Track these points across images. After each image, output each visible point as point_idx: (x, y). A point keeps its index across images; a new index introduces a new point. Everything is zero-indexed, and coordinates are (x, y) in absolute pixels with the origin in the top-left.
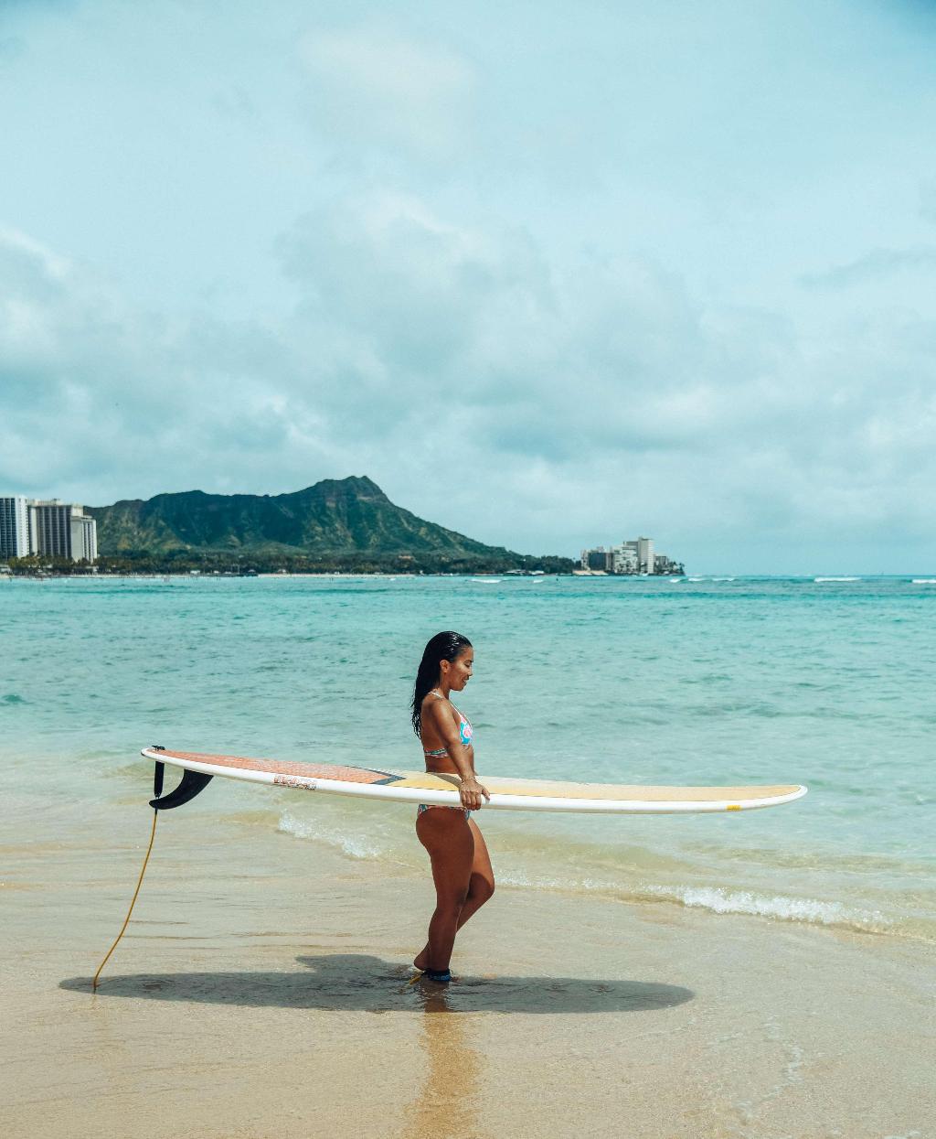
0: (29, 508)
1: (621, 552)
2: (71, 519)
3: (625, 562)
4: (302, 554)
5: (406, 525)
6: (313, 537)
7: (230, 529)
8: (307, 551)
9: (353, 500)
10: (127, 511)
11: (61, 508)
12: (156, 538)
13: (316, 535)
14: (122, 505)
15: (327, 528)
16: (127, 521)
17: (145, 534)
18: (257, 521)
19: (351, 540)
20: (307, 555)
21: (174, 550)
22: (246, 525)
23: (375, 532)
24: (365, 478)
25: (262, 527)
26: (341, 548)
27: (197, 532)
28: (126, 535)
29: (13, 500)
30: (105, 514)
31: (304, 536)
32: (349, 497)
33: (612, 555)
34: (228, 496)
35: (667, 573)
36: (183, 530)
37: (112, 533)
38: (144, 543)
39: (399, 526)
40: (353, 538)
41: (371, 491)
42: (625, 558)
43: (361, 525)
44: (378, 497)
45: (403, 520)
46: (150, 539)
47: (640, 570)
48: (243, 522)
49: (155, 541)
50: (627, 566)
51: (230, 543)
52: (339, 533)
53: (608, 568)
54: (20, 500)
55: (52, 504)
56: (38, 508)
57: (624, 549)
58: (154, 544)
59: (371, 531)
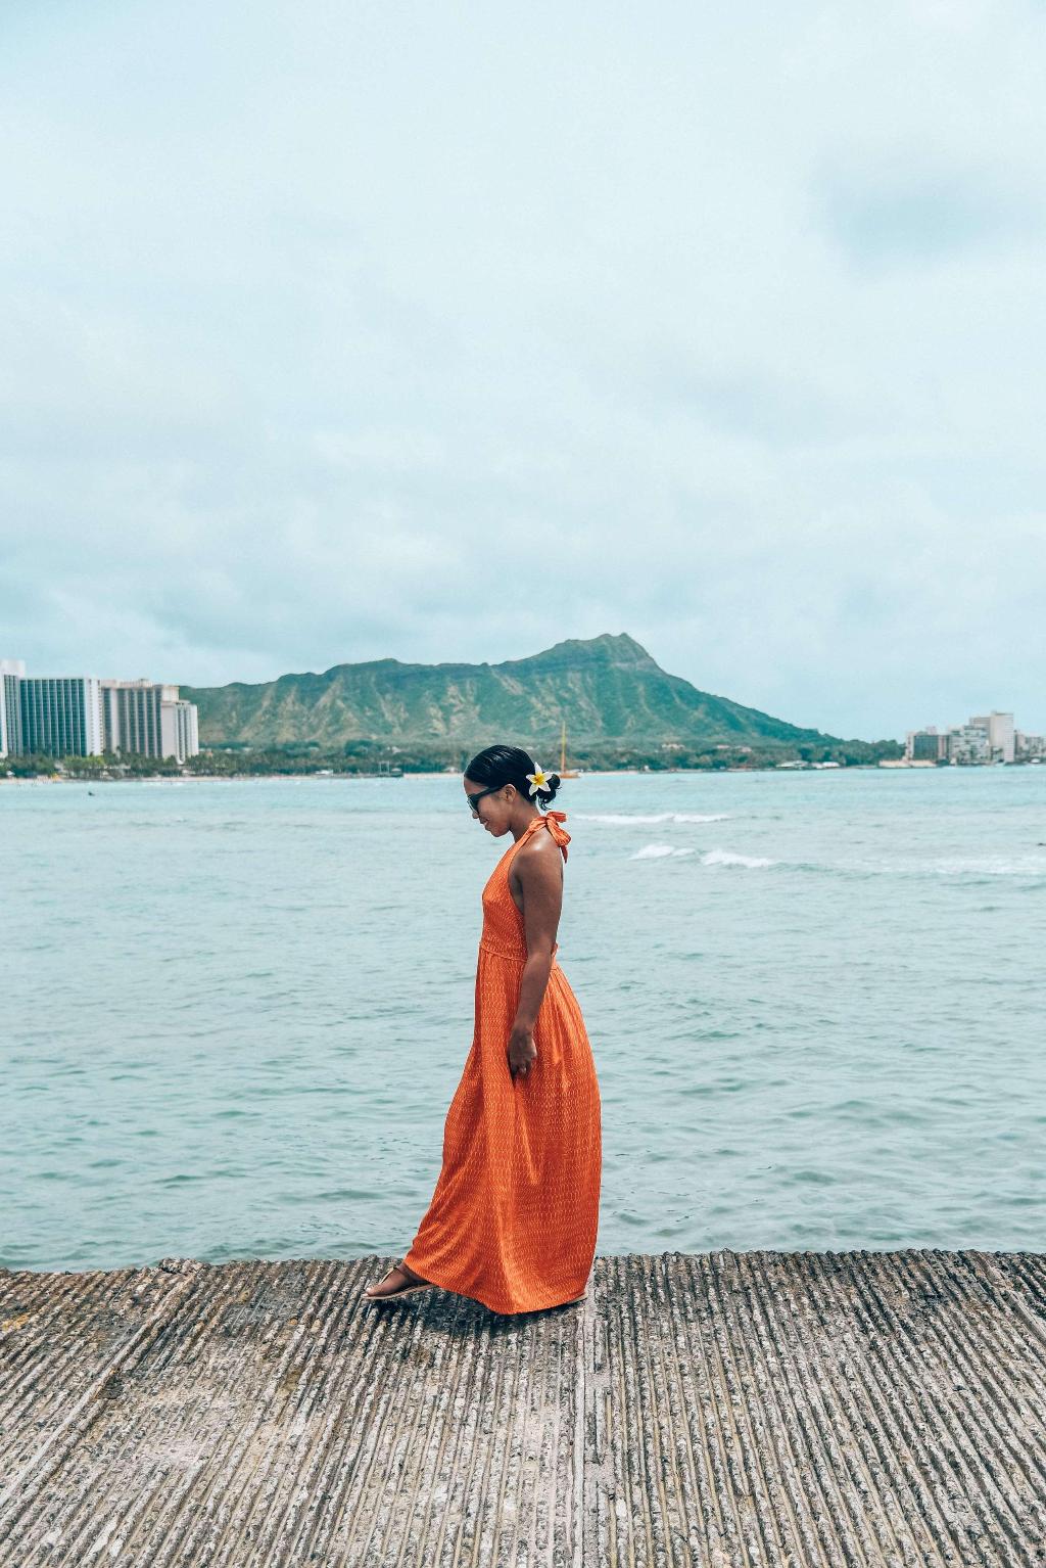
0: (106, 692)
1: (962, 733)
2: (162, 704)
3: (968, 747)
4: (528, 745)
5: (678, 700)
6: (546, 721)
7: (433, 711)
8: (533, 741)
9: (605, 667)
10: (294, 689)
11: (149, 692)
12: (330, 725)
13: (550, 717)
14: (287, 680)
15: (567, 707)
16: (293, 703)
17: (317, 720)
18: (472, 699)
19: (600, 723)
20: (534, 746)
21: (352, 741)
22: (454, 706)
23: (633, 712)
24: (624, 635)
25: (478, 708)
26: (583, 734)
27: (387, 715)
28: (292, 721)
29: (81, 681)
30: (263, 693)
31: (533, 719)
32: (601, 663)
33: (948, 738)
34: (431, 666)
35: (1035, 761)
36: (368, 714)
37: (272, 718)
38: (314, 732)
39: (666, 702)
40: (603, 720)
41: (632, 653)
42: (967, 742)
43: (615, 702)
44: (643, 662)
45: (675, 695)
46: (323, 727)
47: (992, 758)
48: (452, 700)
49: (330, 729)
50: (972, 752)
51: (431, 731)
52: (583, 714)
53: (941, 756)
54: (90, 681)
55: (138, 685)
56: (121, 692)
57: (966, 728)
58: (328, 733)
59: (628, 711)
